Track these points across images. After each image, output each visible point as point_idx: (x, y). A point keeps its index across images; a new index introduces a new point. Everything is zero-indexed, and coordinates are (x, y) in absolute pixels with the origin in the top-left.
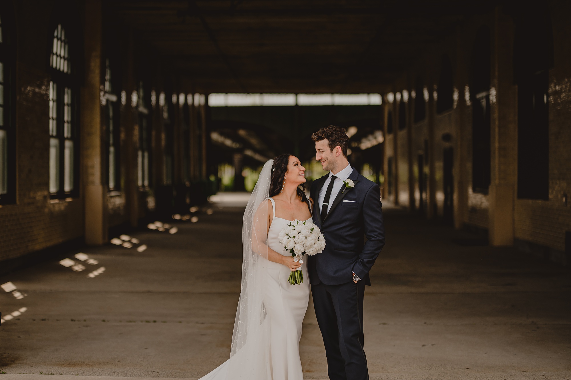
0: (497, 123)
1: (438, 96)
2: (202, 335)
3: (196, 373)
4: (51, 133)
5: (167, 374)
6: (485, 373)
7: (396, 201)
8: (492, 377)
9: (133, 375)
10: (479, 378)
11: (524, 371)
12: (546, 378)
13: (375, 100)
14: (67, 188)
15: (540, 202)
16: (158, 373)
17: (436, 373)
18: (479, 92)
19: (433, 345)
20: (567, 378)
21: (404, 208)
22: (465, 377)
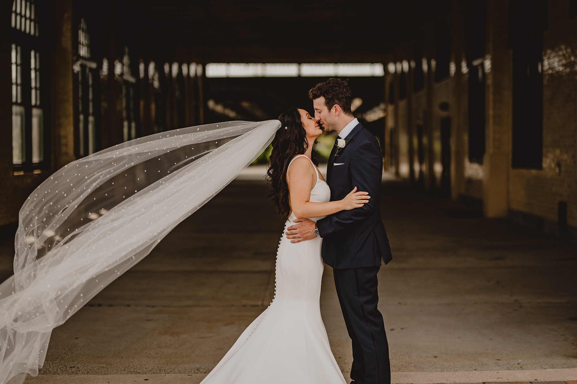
0: (491, 89)
1: (437, 64)
2: (148, 320)
3: (123, 368)
4: (14, 100)
5: (88, 370)
6: (453, 363)
7: (397, 173)
8: (461, 366)
9: (48, 372)
10: (446, 368)
11: (499, 359)
12: (521, 367)
13: (377, 70)
14: (36, 159)
15: (534, 172)
16: (78, 368)
17: (399, 363)
18: (476, 58)
19: (402, 329)
20: (544, 366)
21: (404, 180)
22: (431, 368)
